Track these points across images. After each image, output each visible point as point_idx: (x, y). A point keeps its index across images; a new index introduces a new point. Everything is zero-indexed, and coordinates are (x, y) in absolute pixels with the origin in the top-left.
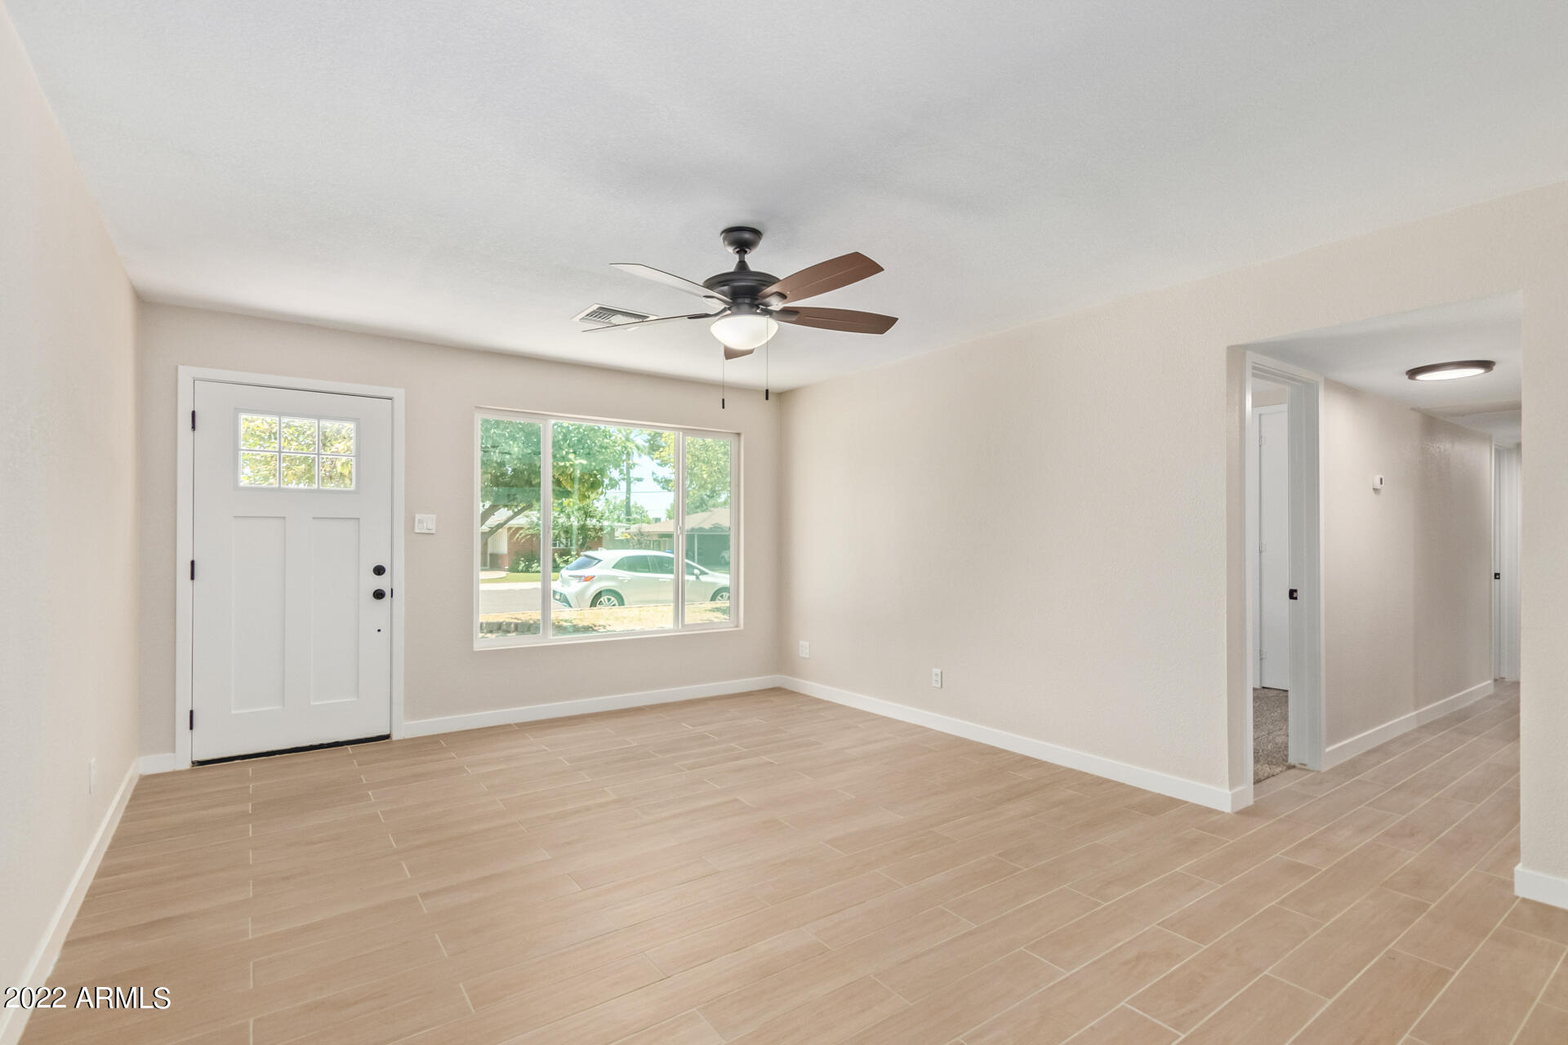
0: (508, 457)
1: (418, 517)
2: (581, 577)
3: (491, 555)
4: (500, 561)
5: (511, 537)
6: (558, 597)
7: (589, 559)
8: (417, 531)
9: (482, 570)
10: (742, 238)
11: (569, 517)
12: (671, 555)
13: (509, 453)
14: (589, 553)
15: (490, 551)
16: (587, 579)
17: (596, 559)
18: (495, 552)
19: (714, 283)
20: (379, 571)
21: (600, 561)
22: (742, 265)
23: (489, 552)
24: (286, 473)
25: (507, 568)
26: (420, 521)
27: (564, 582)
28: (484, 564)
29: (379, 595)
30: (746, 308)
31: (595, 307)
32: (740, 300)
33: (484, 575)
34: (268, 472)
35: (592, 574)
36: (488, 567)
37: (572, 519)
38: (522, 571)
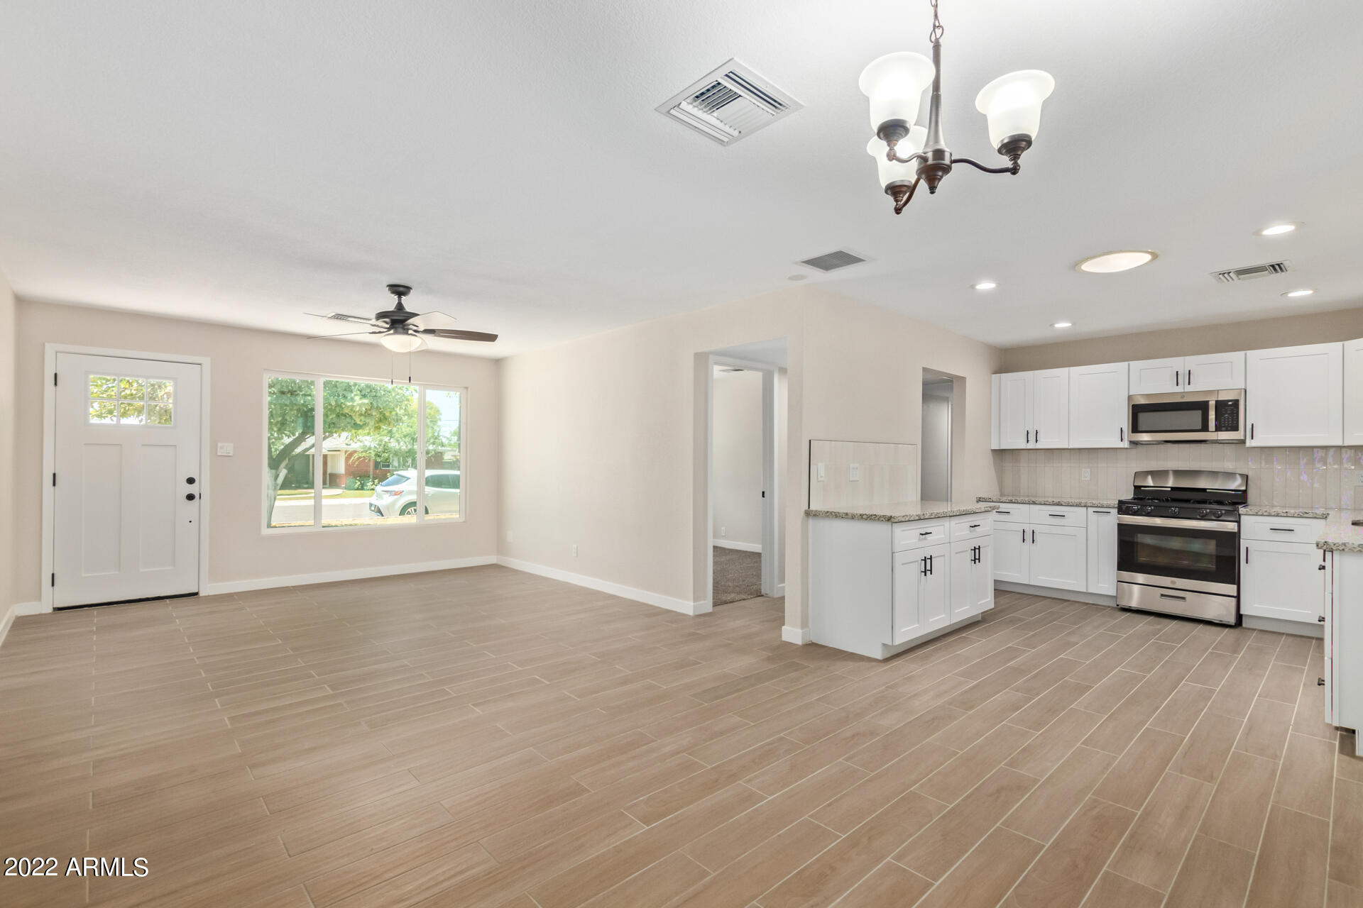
0: (309, 398)
1: (219, 445)
2: (392, 491)
3: (330, 475)
4: (338, 480)
5: (348, 459)
6: (373, 508)
7: (400, 477)
8: (219, 454)
9: (323, 488)
10: (400, 290)
11: (398, 441)
12: (457, 473)
13: (310, 395)
14: (400, 473)
15: (329, 471)
16: (396, 493)
17: (405, 477)
18: (334, 472)
19: (381, 316)
20: (191, 481)
21: (409, 478)
22: (400, 307)
23: (328, 473)
24: (127, 408)
25: (343, 486)
26: (221, 448)
27: (379, 496)
28: (324, 483)
29: (190, 497)
30: (400, 330)
31: (334, 314)
32: (396, 326)
33: (326, 492)
34: (113, 407)
35: (402, 490)
36: (328, 486)
37: (402, 443)
38: (358, 489)
